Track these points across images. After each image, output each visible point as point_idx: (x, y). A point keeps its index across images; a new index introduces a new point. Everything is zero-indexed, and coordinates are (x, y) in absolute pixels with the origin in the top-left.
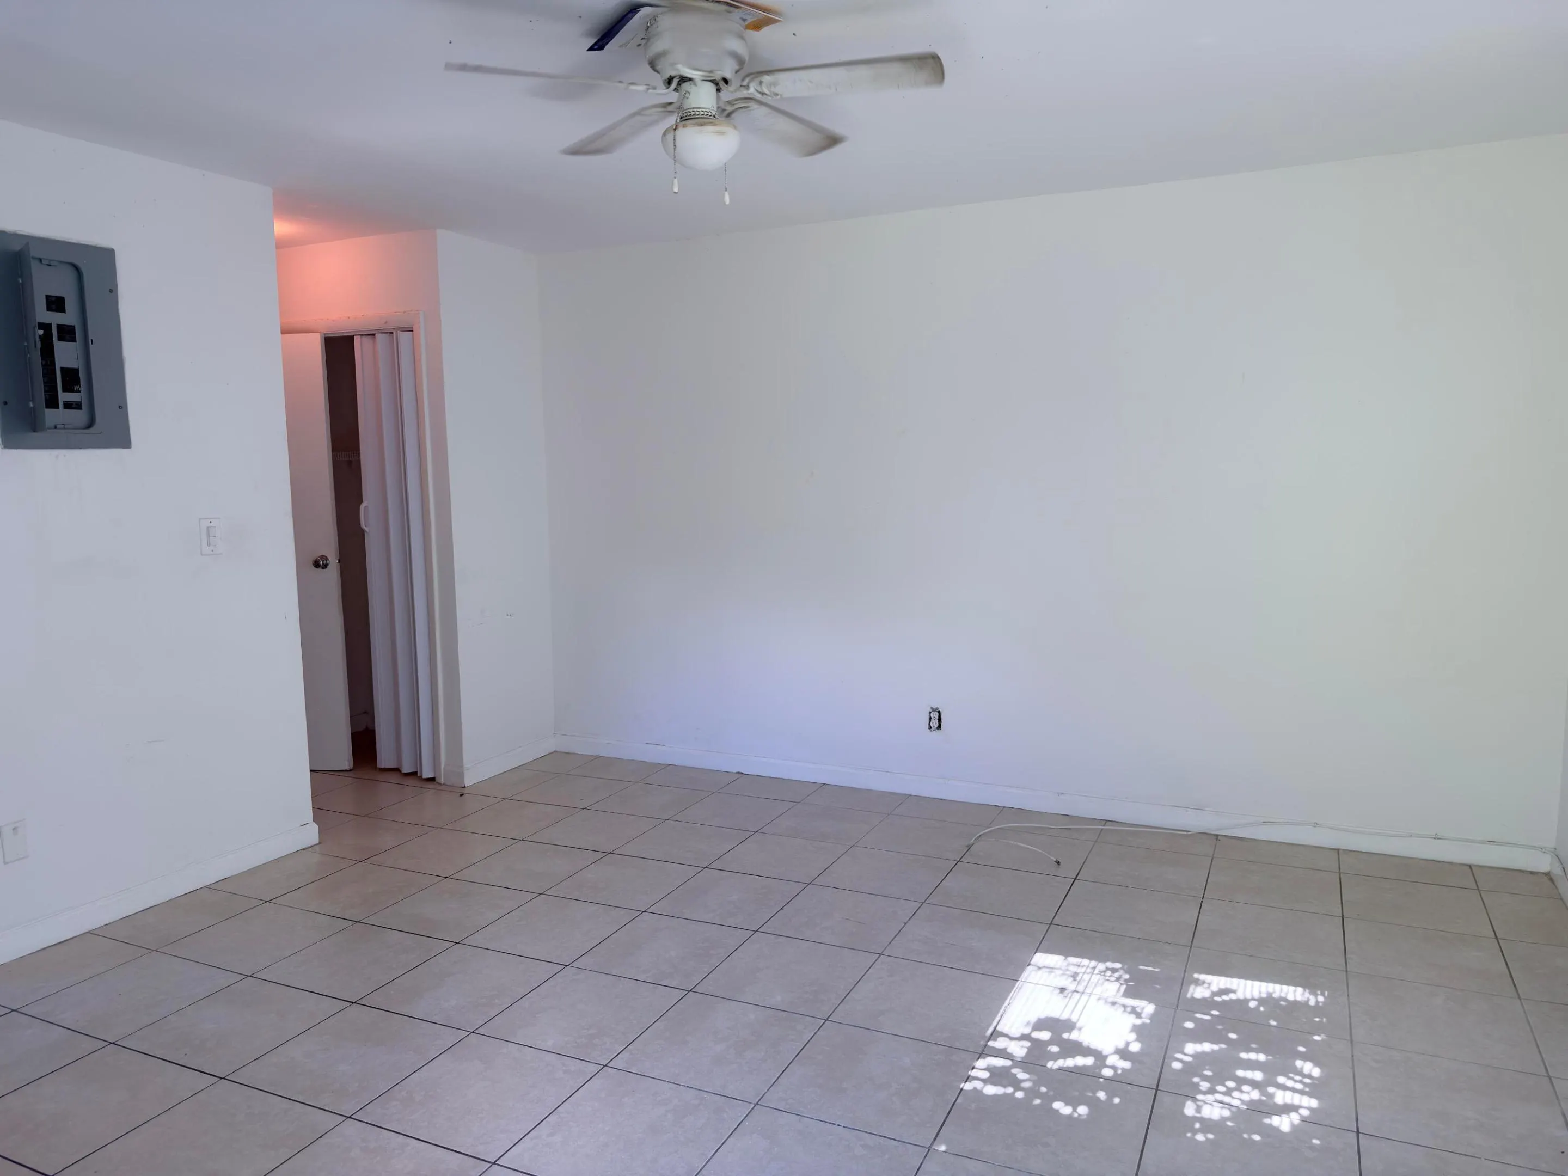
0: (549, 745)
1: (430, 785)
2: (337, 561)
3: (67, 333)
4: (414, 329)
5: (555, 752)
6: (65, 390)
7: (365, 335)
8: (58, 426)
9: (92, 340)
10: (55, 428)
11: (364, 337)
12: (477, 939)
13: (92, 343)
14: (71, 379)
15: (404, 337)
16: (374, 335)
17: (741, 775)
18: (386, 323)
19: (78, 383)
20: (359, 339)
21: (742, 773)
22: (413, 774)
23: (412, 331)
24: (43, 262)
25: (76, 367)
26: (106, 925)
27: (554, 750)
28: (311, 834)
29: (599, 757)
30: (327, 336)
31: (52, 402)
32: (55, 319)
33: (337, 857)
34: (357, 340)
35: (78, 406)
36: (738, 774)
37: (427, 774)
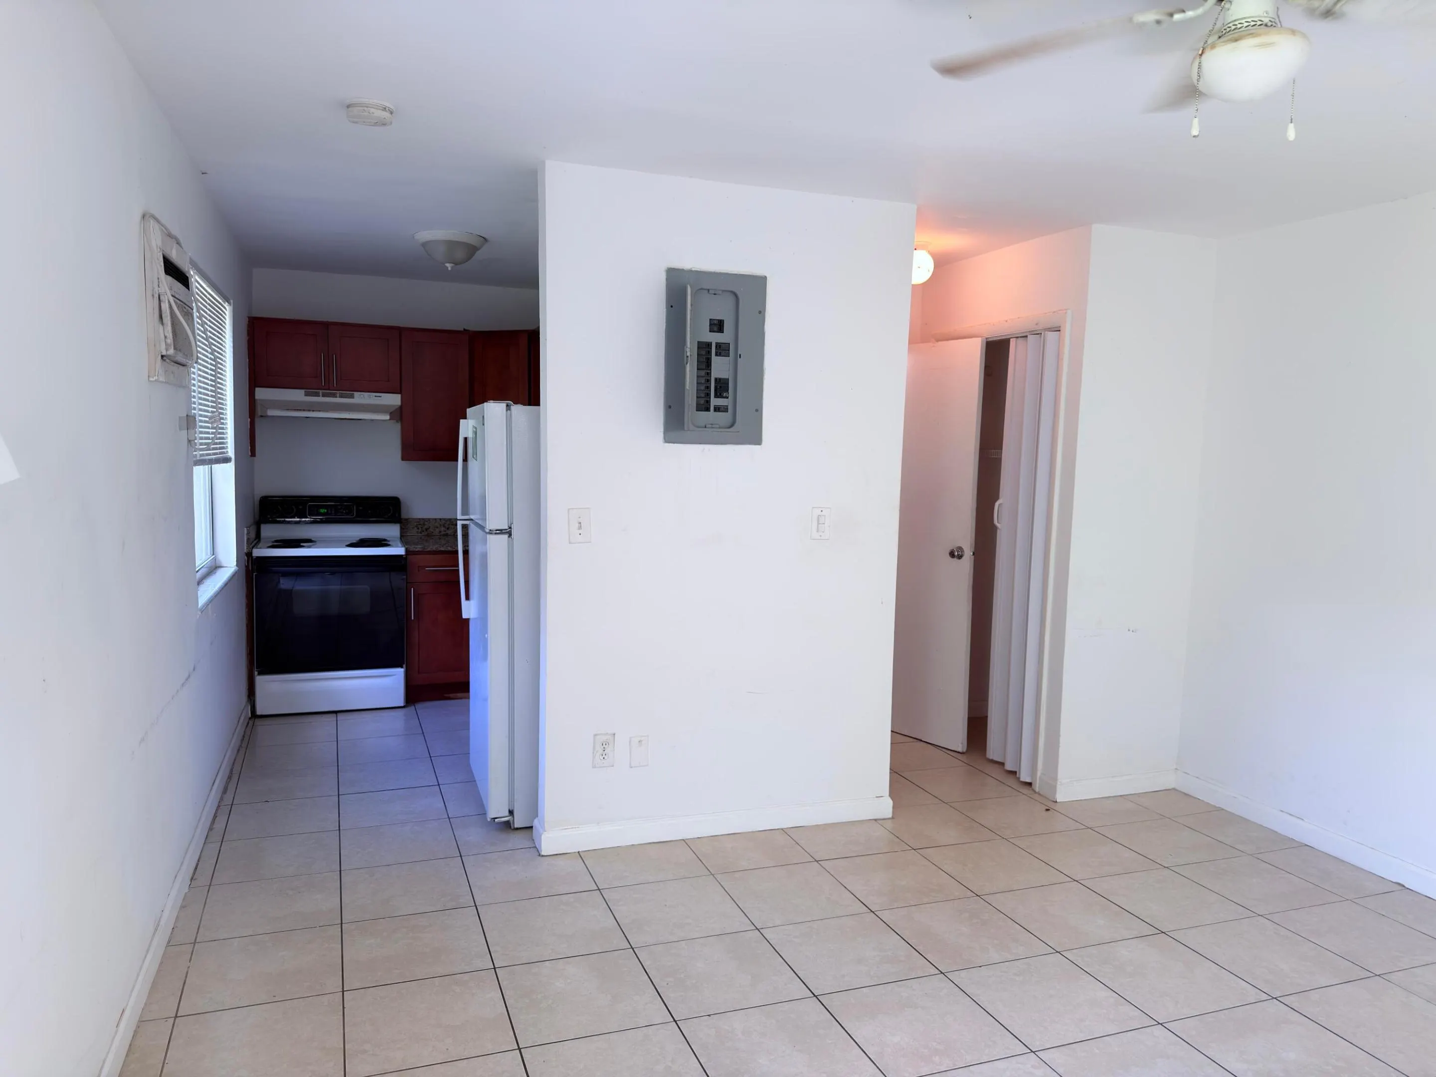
0: (1169, 781)
1: (1025, 790)
2: (972, 554)
3: (723, 350)
4: (1061, 329)
5: (1174, 789)
6: (716, 396)
7: (1021, 337)
8: (707, 426)
9: (740, 355)
10: (706, 427)
11: (1019, 338)
12: (961, 978)
13: (740, 357)
14: (722, 387)
15: (1051, 336)
16: (1026, 337)
17: (1401, 888)
18: (1037, 324)
19: (727, 391)
20: (1014, 342)
21: (1404, 886)
22: (1013, 773)
23: (1060, 331)
24: (710, 292)
25: (727, 377)
26: (698, 838)
27: (1173, 786)
28: (885, 807)
29: (1223, 809)
30: (988, 340)
31: (704, 406)
32: (715, 338)
33: (898, 837)
34: (1013, 343)
35: (725, 409)
36: (1396, 885)
37: (1025, 777)
